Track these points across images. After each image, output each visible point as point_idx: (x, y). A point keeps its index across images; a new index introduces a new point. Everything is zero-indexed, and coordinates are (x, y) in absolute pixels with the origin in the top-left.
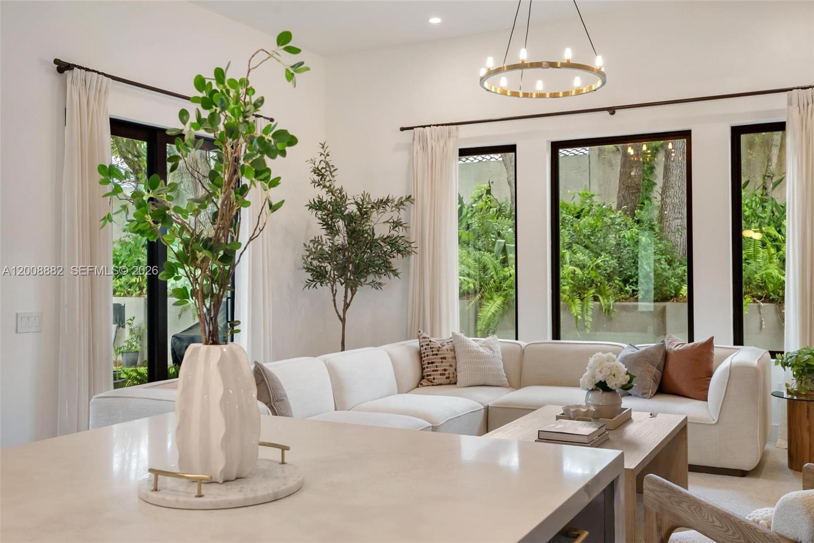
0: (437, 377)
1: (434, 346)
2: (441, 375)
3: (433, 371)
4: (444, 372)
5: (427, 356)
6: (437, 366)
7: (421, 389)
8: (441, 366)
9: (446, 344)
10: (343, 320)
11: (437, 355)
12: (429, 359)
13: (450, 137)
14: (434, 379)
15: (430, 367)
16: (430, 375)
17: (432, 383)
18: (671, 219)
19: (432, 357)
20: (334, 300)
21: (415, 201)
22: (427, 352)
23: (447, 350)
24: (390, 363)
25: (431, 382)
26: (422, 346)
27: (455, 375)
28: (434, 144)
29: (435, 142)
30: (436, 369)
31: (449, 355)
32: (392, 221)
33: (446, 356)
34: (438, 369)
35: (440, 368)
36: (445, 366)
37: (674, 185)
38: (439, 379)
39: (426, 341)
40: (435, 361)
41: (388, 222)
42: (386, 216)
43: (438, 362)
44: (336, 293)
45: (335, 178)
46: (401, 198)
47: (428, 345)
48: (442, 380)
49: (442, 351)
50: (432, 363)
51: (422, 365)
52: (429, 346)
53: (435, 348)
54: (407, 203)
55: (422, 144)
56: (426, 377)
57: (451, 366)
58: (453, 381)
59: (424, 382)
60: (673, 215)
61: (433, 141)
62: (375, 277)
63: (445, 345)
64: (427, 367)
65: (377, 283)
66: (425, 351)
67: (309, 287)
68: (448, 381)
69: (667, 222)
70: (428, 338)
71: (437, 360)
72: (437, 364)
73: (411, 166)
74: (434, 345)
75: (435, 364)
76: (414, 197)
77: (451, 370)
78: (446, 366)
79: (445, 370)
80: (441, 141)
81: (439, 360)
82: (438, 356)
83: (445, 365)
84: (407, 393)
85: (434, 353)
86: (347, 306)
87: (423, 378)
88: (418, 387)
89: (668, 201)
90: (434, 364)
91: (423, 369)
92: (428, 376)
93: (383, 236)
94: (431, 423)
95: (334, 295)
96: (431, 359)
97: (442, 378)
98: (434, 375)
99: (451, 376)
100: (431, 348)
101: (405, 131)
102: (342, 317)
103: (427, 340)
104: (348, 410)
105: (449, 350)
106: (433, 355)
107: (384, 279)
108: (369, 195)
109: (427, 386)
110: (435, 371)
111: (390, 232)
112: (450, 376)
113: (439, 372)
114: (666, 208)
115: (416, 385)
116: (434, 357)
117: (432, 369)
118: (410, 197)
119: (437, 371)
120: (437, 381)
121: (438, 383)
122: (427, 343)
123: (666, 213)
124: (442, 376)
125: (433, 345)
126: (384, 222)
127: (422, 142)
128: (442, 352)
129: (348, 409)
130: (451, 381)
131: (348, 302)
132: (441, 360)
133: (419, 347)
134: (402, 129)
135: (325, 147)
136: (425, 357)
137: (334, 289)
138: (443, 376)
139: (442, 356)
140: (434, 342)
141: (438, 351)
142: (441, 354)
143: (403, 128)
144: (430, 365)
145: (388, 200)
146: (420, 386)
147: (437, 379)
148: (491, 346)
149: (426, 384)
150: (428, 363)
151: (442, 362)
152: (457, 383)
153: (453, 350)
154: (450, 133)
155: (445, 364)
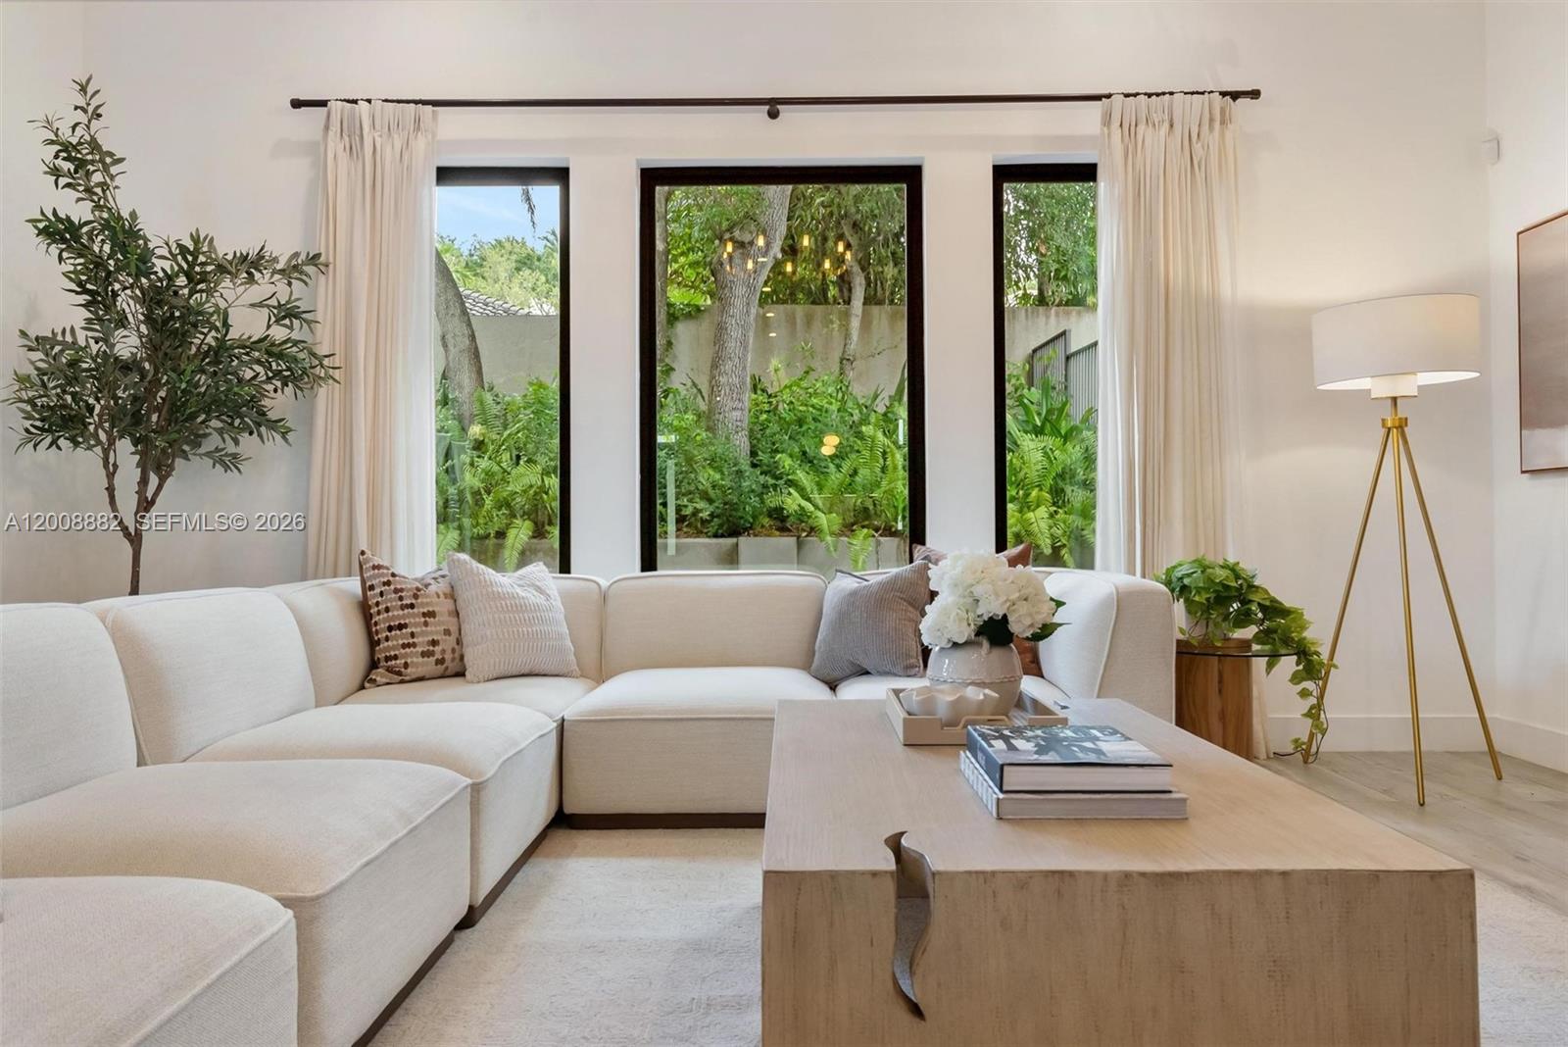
0: (415, 660)
1: (404, 587)
2: (424, 654)
3: (404, 646)
4: (431, 648)
5: (387, 610)
6: (413, 635)
7: (371, 692)
8: (423, 633)
9: (432, 582)
10: (135, 539)
11: (412, 606)
12: (394, 618)
13: (418, 129)
14: (406, 665)
15: (396, 638)
16: (396, 657)
17: (400, 676)
18: (727, 410)
19: (401, 612)
20: (111, 490)
21: (331, 266)
22: (386, 601)
23: (438, 596)
24: (297, 628)
25: (399, 673)
26: (372, 588)
27: (457, 655)
28: (378, 141)
29: (381, 136)
30: (411, 641)
31: (443, 607)
32: (276, 304)
33: (436, 609)
34: (415, 640)
35: (420, 639)
36: (432, 633)
37: (733, 355)
38: (420, 665)
39: (383, 575)
40: (407, 621)
41: (260, 305)
42: (256, 293)
43: (416, 625)
44: (115, 472)
45: (118, 181)
46: (296, 255)
47: (388, 583)
48: (425, 668)
49: (427, 596)
50: (401, 627)
51: (370, 634)
52: (392, 587)
53: (409, 590)
54: (310, 269)
55: (346, 139)
56: (383, 663)
57: (447, 632)
58: (453, 667)
59: (379, 675)
60: (730, 404)
61: (376, 135)
62: (224, 441)
63: (430, 584)
64: (387, 639)
65: (226, 455)
66: (380, 599)
67: (35, 446)
68: (441, 668)
69: (720, 413)
70: (388, 569)
71: (413, 619)
72: (414, 630)
73: (320, 182)
74: (405, 583)
75: (409, 630)
76: (328, 258)
77: (448, 643)
78: (437, 632)
79: (434, 643)
80: (396, 136)
81: (417, 620)
82: (415, 610)
83: (435, 630)
84: (336, 704)
85: (404, 602)
86: (145, 505)
87: (373, 664)
88: (362, 687)
89: (723, 380)
90: (404, 631)
91: (373, 644)
92: (388, 659)
93: (250, 338)
94: (469, 776)
95: (111, 476)
96: (398, 617)
97: (427, 664)
98: (406, 655)
99: (448, 656)
100: (396, 591)
101: (303, 109)
102: (132, 530)
103: (385, 571)
104: (184, 761)
105: (441, 593)
106: (403, 607)
107: (248, 443)
108: (212, 240)
109: (388, 684)
110: (408, 645)
111: (269, 327)
112: (446, 656)
113: (419, 649)
114: (719, 391)
115: (356, 683)
116: (406, 611)
117: (401, 642)
118: (317, 256)
119: (414, 645)
120: (414, 670)
121: (414, 677)
122: (385, 580)
123: (718, 399)
124: (426, 659)
125: (400, 583)
126: (253, 305)
127: (349, 136)
128: (425, 600)
129: (185, 756)
130: (447, 668)
131: (149, 495)
132: (423, 620)
133: (359, 591)
134: (297, 104)
135: (90, 90)
136: (379, 613)
137: (111, 461)
138: (428, 657)
139: (425, 610)
140: (404, 577)
141: (416, 596)
142: (423, 605)
143: (298, 100)
144: (393, 633)
145: (260, 256)
146: (367, 685)
147: (416, 665)
148: (538, 583)
149: (384, 680)
150: (390, 629)
151: (426, 624)
152: (467, 673)
153: (452, 595)
154: (418, 121)
155: (433, 629)
